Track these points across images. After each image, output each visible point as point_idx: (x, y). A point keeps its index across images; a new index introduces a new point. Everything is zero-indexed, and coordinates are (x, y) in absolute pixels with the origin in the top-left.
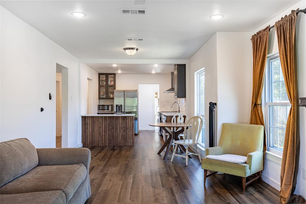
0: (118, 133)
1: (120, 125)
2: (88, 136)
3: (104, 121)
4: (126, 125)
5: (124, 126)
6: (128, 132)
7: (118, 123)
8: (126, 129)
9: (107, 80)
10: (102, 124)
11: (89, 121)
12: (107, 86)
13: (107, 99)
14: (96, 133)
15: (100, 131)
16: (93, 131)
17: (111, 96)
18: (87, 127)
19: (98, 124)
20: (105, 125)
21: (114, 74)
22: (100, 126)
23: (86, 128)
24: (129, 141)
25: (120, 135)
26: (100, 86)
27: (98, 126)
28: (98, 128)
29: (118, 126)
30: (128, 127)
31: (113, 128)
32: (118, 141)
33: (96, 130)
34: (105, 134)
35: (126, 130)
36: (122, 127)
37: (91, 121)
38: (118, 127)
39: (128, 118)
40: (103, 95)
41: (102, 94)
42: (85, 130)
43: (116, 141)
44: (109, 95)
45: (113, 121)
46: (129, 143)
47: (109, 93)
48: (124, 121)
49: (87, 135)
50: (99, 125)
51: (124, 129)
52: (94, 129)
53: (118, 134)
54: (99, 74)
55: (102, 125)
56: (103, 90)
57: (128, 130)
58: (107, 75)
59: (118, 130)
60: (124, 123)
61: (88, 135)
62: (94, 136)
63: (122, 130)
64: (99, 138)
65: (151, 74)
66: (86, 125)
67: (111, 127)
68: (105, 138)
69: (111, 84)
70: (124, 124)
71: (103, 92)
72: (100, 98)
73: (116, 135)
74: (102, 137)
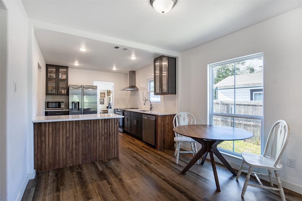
0: (98, 142)
1: (101, 131)
2: (45, 154)
3: (74, 127)
4: (109, 130)
6: (111, 140)
7: (98, 130)
9: (57, 73)
10: (71, 132)
11: (47, 129)
12: (58, 80)
13: (58, 95)
14: (61, 147)
15: (68, 144)
16: (55, 144)
17: (62, 91)
18: (43, 139)
19: (64, 132)
20: (78, 132)
21: (67, 67)
22: (68, 135)
23: (41, 141)
24: (113, 151)
25: (101, 145)
26: (48, 79)
28: (64, 139)
29: (98, 133)
30: (111, 133)
31: (90, 136)
33: (61, 143)
34: (77, 147)
35: (108, 136)
36: (103, 133)
37: (51, 129)
38: (98, 135)
39: (111, 121)
40: (51, 91)
43: (95, 154)
44: (60, 90)
45: (89, 125)
46: (113, 154)
47: (60, 89)
48: (105, 125)
49: (43, 154)
50: (66, 135)
51: (106, 136)
52: (58, 142)
53: (98, 144)
54: (47, 65)
55: (71, 134)
56: (52, 84)
57: (111, 137)
58: (58, 67)
59: (98, 138)
60: (106, 127)
61: (45, 152)
62: (57, 153)
63: (103, 138)
64: (66, 155)
66: (41, 137)
67: (87, 135)
68: (77, 152)
69: (62, 78)
70: (106, 130)
71: (52, 87)
72: (47, 94)
73: (95, 145)
74: (72, 152)
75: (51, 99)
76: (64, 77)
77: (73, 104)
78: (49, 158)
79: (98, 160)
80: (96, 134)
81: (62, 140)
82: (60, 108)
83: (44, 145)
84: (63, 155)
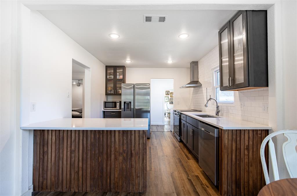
0: (113, 163)
1: (117, 146)
3: (81, 138)
4: (129, 146)
5: (125, 148)
6: (133, 163)
7: (113, 144)
8: (129, 155)
9: (115, 74)
10: (77, 144)
12: (116, 81)
13: (115, 95)
14: (65, 163)
15: (73, 160)
16: (58, 158)
17: (119, 91)
18: (46, 149)
19: (69, 143)
20: (85, 146)
21: (124, 67)
22: (73, 148)
23: (44, 152)
24: (137, 181)
25: (117, 169)
27: (69, 149)
28: (69, 153)
29: (113, 149)
30: (133, 152)
31: (102, 153)
32: (112, 182)
34: (84, 166)
35: (129, 157)
36: (121, 151)
37: (54, 138)
38: (113, 153)
41: (109, 89)
42: (42, 157)
43: (108, 181)
45: (101, 136)
46: (137, 187)
47: (118, 89)
48: (125, 138)
50: (71, 147)
51: (125, 155)
52: (61, 155)
53: (113, 166)
54: (106, 66)
55: (77, 146)
56: (111, 85)
58: (115, 68)
59: (113, 157)
60: (125, 142)
61: (47, 166)
63: (121, 158)
64: (70, 174)
66: (44, 146)
67: (97, 152)
68: (84, 174)
70: (125, 146)
72: (107, 94)
73: (109, 168)
74: (78, 173)
76: (121, 77)
77: (126, 104)
78: (51, 175)
79: (113, 190)
80: (111, 151)
81: (66, 153)
82: (116, 108)
83: (46, 157)
84: (66, 177)
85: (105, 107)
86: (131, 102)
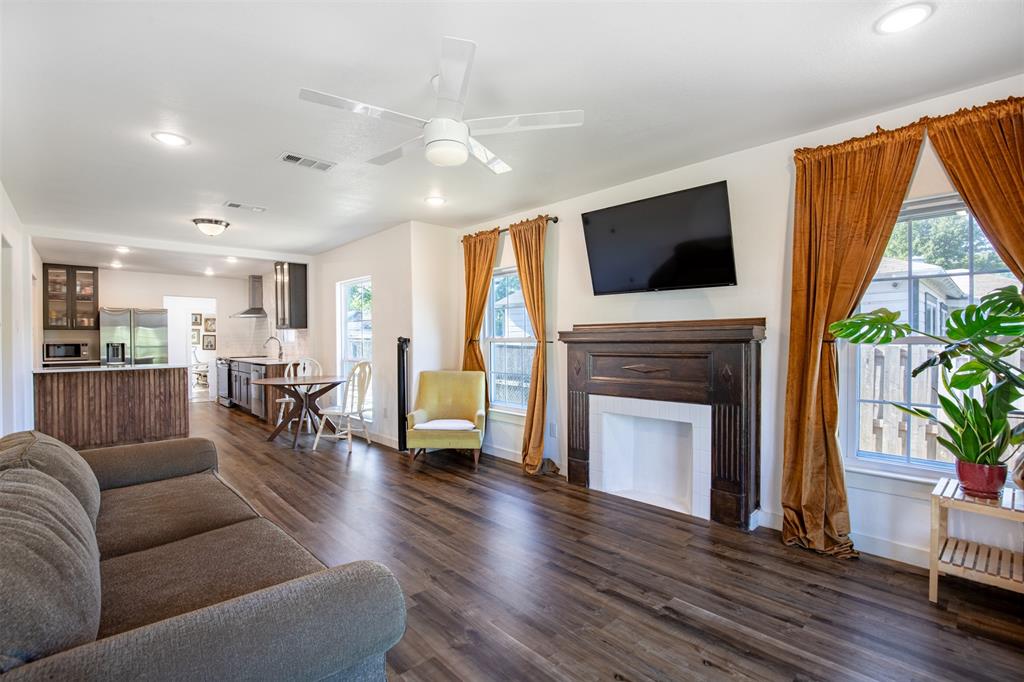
0: (147, 407)
1: (152, 389)
2: (52, 423)
3: (103, 383)
4: (167, 388)
5: (162, 390)
6: (173, 405)
7: (147, 387)
8: (167, 397)
9: (71, 282)
10: (97, 390)
11: (55, 384)
12: (72, 298)
13: (73, 328)
14: (80, 412)
15: (92, 408)
16: (69, 407)
17: (83, 321)
18: (48, 399)
19: (85, 390)
20: (109, 391)
21: (95, 269)
22: (91, 395)
23: (45, 403)
24: (178, 423)
25: (153, 413)
26: (47, 297)
27: (86, 397)
28: (85, 401)
29: (147, 392)
30: (172, 393)
31: (133, 397)
32: (147, 426)
33: (80, 407)
34: (109, 414)
35: (167, 399)
36: (158, 393)
37: (61, 386)
38: (147, 394)
39: (172, 373)
40: (57, 320)
41: (53, 315)
42: (42, 409)
43: (142, 426)
44: (79, 319)
45: (131, 380)
46: (178, 428)
47: (78, 315)
48: (162, 379)
49: (49, 422)
50: (89, 394)
51: (162, 398)
52: (74, 405)
53: (147, 410)
54: (44, 264)
55: (97, 393)
56: (58, 307)
57: (172, 400)
58: (72, 270)
59: (147, 400)
60: (162, 383)
61: (52, 419)
62: (73, 421)
63: (157, 401)
64: (89, 426)
65: (201, 275)
66: (44, 397)
67: (126, 396)
68: (109, 422)
69: (83, 293)
71: (58, 312)
72: (47, 327)
73: (142, 412)
74: (100, 421)
75: (56, 338)
76: (89, 290)
77: (111, 348)
78: (59, 429)
79: (148, 436)
80: (144, 394)
81: (81, 402)
82: (80, 356)
83: (50, 409)
84: (83, 425)
85: (48, 356)
86: (123, 345)
